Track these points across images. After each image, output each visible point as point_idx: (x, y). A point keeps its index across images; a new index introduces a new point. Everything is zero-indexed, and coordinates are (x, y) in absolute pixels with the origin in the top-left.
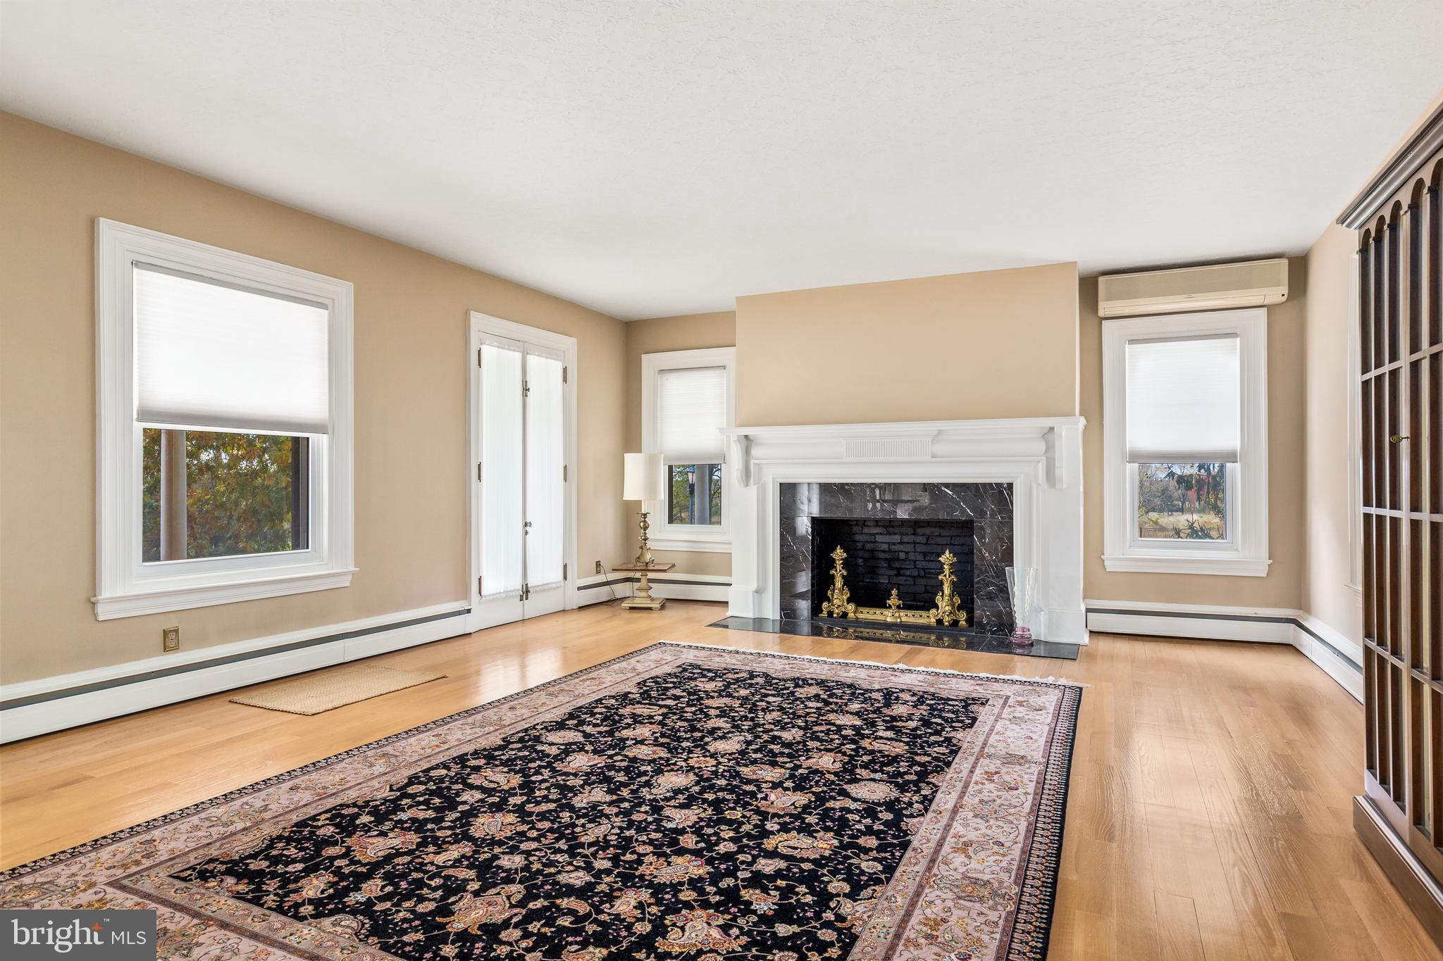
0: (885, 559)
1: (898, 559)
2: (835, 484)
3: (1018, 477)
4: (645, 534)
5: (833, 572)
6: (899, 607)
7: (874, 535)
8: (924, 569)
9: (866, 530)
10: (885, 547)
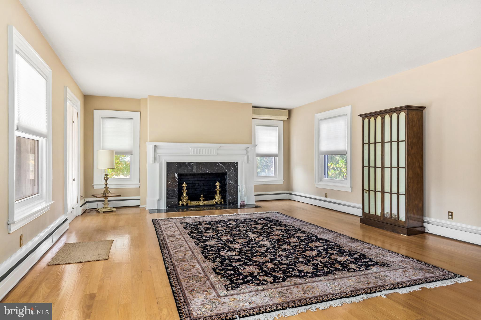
0: (192, 186)
1: (196, 186)
2: (186, 162)
3: (239, 160)
4: (107, 182)
5: (183, 191)
6: (203, 200)
7: (189, 178)
8: (203, 188)
9: (186, 177)
10: (192, 182)
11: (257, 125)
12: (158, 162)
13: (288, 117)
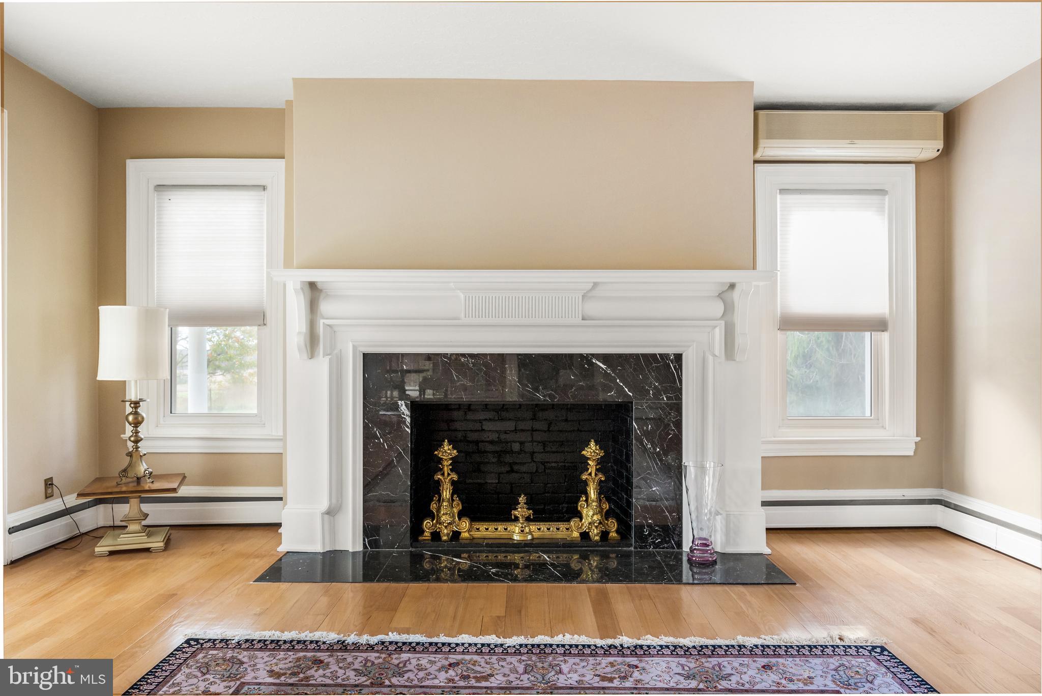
0: (494, 452)
1: (511, 452)
2: (445, 355)
3: (690, 346)
4: (137, 432)
5: (438, 476)
6: (528, 519)
7: (480, 421)
8: (543, 463)
9: (470, 416)
10: (494, 437)
11: (783, 191)
12: (325, 355)
13: (942, 142)
